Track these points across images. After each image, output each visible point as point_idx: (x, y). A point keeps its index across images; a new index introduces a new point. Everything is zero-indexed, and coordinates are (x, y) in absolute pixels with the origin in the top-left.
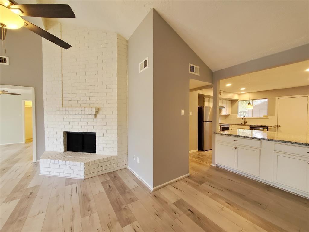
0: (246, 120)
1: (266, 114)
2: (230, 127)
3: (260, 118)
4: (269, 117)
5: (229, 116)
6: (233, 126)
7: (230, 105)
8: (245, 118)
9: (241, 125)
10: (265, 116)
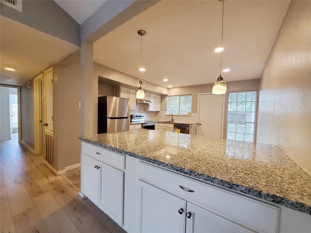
0: (174, 118)
1: (190, 111)
2: (155, 126)
3: (185, 116)
4: (192, 114)
5: (159, 113)
6: (160, 124)
7: (160, 100)
8: (172, 115)
9: (168, 123)
10: (189, 114)
